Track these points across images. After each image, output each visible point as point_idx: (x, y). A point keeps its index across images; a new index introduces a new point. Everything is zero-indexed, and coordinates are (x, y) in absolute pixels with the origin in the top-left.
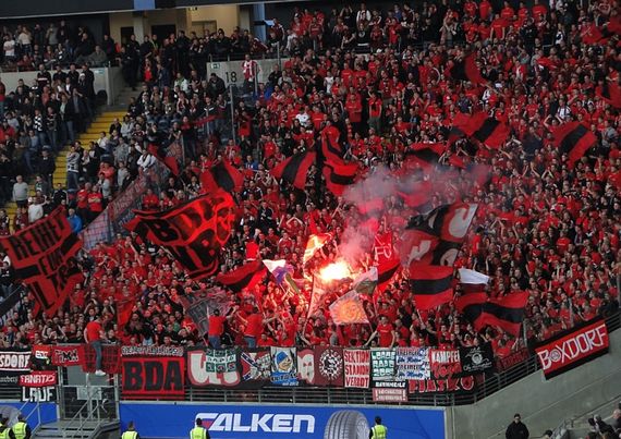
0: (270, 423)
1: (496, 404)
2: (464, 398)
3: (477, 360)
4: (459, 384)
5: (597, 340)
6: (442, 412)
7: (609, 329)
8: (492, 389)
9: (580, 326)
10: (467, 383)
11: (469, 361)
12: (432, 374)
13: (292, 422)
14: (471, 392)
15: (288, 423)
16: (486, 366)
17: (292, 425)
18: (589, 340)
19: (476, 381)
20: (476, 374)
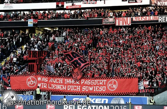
0: (95, 101)
1: (159, 97)
2: (152, 95)
3: (155, 85)
4: (151, 91)
6: (147, 98)
10: (153, 91)
11: (153, 85)
12: (144, 87)
13: (101, 101)
14: (153, 93)
15: (100, 101)
16: (156, 87)
19: (155, 91)
20: (155, 89)
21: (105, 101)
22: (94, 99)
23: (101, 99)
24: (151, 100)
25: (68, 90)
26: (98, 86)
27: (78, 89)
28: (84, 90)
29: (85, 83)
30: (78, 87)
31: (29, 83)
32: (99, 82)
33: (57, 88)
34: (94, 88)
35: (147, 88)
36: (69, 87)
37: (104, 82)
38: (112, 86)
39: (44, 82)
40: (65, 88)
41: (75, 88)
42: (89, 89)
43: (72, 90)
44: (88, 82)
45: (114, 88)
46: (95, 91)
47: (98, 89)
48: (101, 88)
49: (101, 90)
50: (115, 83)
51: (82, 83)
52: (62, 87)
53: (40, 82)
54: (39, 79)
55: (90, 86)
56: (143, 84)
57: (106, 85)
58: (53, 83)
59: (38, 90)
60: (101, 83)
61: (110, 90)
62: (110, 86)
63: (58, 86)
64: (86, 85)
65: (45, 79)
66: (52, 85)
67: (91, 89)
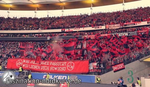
1: (105, 76)
2: (99, 74)
3: (102, 66)
4: (98, 71)
5: (122, 66)
6: (95, 76)
7: (124, 65)
8: (104, 73)
9: (120, 63)
10: (100, 71)
11: (101, 66)
12: (93, 68)
13: (62, 77)
14: (100, 73)
15: (61, 78)
16: (103, 68)
17: (62, 78)
18: (121, 66)
19: (102, 71)
20: (102, 69)
21: (64, 78)
22: (57, 76)
23: (62, 76)
24: (98, 78)
25: (41, 69)
26: (60, 66)
27: (48, 69)
28: (51, 69)
29: (52, 64)
30: (48, 67)
31: (17, 64)
32: (61, 64)
33: (35, 68)
34: (58, 68)
35: (95, 69)
36: (42, 67)
37: (65, 64)
38: (70, 67)
39: (27, 64)
40: (39, 68)
41: (46, 68)
42: (54, 69)
43: (44, 69)
44: (54, 64)
45: (72, 69)
46: (58, 70)
47: (61, 69)
48: (63, 68)
49: (62, 70)
50: (72, 65)
51: (50, 64)
52: (37, 67)
53: (25, 63)
54: (24, 61)
55: (55, 66)
56: (92, 65)
57: (66, 66)
58: (33, 64)
59: (20, 68)
60: (63, 65)
61: (69, 70)
62: (69, 67)
63: (35, 66)
64: (53, 66)
65: (28, 62)
66: (32, 65)
67: (56, 69)
